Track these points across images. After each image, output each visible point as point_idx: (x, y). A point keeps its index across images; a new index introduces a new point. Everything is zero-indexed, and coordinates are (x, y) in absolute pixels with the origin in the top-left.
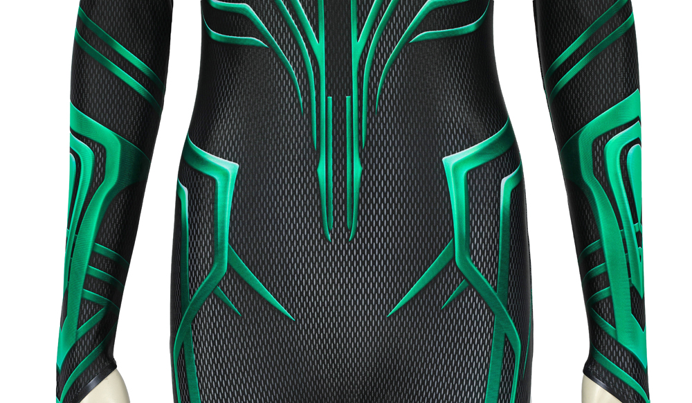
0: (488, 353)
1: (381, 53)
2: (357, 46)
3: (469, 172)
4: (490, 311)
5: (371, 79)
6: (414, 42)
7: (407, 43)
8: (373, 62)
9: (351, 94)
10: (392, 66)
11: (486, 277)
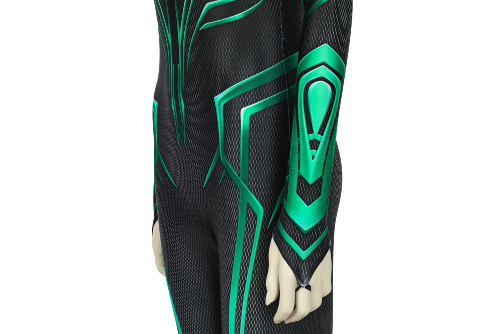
0: (237, 213)
1: (188, 39)
2: (180, 34)
3: (224, 105)
4: (237, 188)
5: (185, 53)
6: (201, 30)
7: (198, 32)
8: (186, 43)
9: (179, 63)
10: (193, 46)
11: (233, 168)
